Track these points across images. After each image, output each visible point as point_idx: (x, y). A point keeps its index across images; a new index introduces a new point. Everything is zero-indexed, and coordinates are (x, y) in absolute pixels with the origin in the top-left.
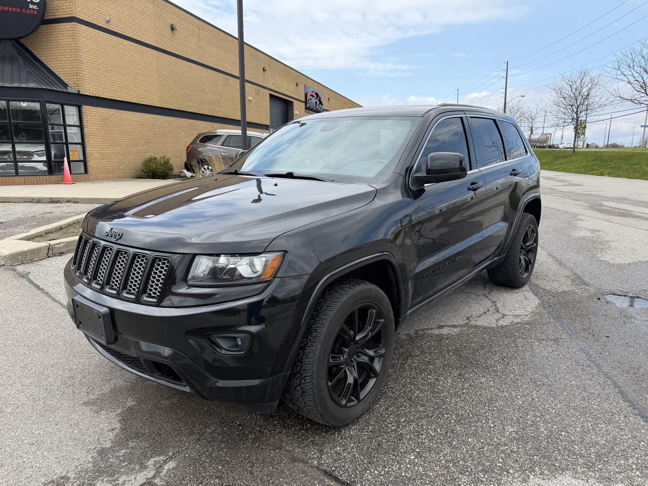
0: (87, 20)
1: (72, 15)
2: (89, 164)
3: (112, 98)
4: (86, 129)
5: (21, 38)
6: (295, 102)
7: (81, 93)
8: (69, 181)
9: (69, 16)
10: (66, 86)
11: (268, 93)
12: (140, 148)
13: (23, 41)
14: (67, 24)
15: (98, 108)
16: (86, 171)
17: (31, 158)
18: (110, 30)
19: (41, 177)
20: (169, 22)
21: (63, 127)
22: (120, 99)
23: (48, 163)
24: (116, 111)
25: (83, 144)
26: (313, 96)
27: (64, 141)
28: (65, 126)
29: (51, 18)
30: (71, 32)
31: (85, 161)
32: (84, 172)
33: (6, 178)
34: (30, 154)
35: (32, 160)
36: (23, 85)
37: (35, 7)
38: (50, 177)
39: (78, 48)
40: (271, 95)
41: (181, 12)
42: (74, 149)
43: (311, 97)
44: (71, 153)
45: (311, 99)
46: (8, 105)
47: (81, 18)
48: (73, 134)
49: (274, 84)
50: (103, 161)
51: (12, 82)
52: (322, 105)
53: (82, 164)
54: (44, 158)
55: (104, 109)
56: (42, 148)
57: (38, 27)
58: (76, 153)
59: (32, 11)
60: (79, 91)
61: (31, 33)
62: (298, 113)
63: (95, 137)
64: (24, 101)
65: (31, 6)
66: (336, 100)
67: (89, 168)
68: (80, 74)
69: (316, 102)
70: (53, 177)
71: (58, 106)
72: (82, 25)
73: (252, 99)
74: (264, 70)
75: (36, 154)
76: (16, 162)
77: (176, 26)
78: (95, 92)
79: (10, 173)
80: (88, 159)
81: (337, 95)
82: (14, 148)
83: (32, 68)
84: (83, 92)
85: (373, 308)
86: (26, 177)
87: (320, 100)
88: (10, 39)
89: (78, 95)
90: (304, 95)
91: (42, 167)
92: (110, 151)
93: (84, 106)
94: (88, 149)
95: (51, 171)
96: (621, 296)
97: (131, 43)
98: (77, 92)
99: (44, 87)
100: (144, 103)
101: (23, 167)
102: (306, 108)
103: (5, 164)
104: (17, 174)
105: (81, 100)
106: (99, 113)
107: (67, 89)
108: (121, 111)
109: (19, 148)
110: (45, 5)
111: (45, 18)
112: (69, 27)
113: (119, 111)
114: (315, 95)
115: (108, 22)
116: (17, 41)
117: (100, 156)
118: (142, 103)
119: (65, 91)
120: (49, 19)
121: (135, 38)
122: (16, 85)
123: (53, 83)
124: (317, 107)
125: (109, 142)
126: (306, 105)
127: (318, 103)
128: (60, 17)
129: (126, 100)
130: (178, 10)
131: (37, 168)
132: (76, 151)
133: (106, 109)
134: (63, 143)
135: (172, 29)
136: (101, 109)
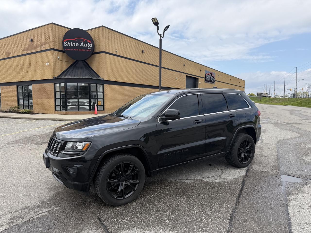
0: (108, 52)
1: (103, 51)
2: (105, 107)
3: (116, 81)
4: (105, 93)
5: (86, 60)
6: (199, 78)
7: (104, 79)
8: (97, 113)
9: (102, 51)
10: (99, 77)
11: (185, 75)
12: (126, 100)
13: (86, 61)
14: (101, 54)
15: (110, 85)
16: (104, 110)
17: (84, 104)
18: (117, 55)
19: (87, 112)
20: (141, 49)
21: (96, 93)
22: (119, 81)
23: (90, 106)
24: (117, 86)
25: (103, 99)
26: (209, 75)
27: (96, 98)
28: (97, 92)
29: (96, 52)
30: (102, 57)
31: (103, 106)
32: (103, 110)
33: (75, 112)
34: (84, 103)
35: (85, 105)
36: (84, 77)
37: (90, 49)
38: (90, 111)
39: (104, 63)
40: (187, 76)
41: (147, 45)
42: (100, 101)
43: (208, 75)
44: (98, 102)
45: (208, 76)
46: (78, 84)
47: (106, 51)
48: (100, 95)
49: (189, 71)
50: (111, 105)
51: (80, 76)
52: (214, 78)
53: (102, 107)
54: (88, 104)
55: (112, 85)
56: (88, 100)
57: (91, 56)
58: (100, 102)
59: (89, 50)
60: (103, 79)
61: (89, 58)
62: (200, 83)
63: (108, 96)
64: (83, 83)
65: (89, 48)
66: (222, 76)
67: (105, 108)
68: (104, 72)
69: (211, 78)
70: (91, 112)
71: (95, 85)
72: (106, 54)
73: (177, 78)
74: (184, 65)
75: (87, 103)
76: (78, 106)
77: (144, 51)
78: (109, 79)
79: (76, 110)
80: (105, 105)
81: (223, 73)
82: (78, 100)
83: (88, 71)
84: (105, 79)
85: (132, 165)
86: (81, 112)
87: (213, 77)
88: (82, 61)
89: (103, 80)
90: (204, 75)
91: (88, 108)
92: (114, 102)
93: (105, 85)
94: (105, 101)
95: (90, 109)
96: (291, 176)
97: (125, 59)
98: (102, 79)
99: (91, 78)
100: (129, 83)
101: (82, 108)
102: (205, 81)
103: (75, 106)
104: (78, 110)
105: (104, 82)
106: (110, 87)
107: (99, 78)
108: (119, 86)
109: (80, 100)
110: (94, 47)
111: (94, 52)
112: (101, 55)
113: (118, 86)
114: (211, 75)
115: (116, 52)
116: (84, 61)
117: (109, 104)
118: (128, 82)
119: (99, 79)
120: (95, 53)
121: (127, 57)
122: (81, 77)
123: (94, 76)
124: (211, 80)
125: (114, 98)
126: (205, 79)
127: (212, 78)
128: (99, 51)
129: (122, 82)
130: (146, 44)
131: (86, 108)
132: (101, 102)
133: (113, 85)
134: (96, 99)
135: (143, 52)
136: (111, 85)
